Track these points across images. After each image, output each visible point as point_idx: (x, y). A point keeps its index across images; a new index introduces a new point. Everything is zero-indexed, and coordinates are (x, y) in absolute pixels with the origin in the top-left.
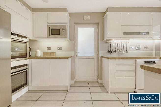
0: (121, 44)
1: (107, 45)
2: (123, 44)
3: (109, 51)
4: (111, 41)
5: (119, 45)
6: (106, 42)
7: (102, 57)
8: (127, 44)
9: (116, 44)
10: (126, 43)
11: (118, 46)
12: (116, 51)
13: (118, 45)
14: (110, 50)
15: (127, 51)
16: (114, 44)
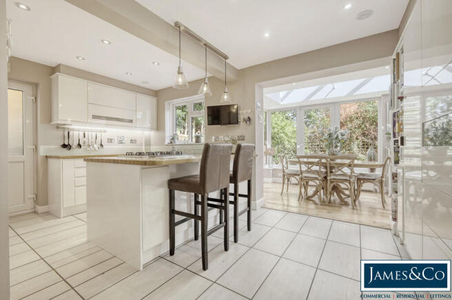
0: (90, 133)
1: (60, 133)
2: (94, 134)
3: (64, 146)
4: (70, 127)
5: (86, 135)
6: (58, 128)
7: (47, 157)
8: (103, 134)
9: (81, 134)
10: (100, 131)
11: (84, 136)
12: (79, 146)
13: (84, 134)
14: (66, 144)
15: (101, 145)
16: (76, 133)
